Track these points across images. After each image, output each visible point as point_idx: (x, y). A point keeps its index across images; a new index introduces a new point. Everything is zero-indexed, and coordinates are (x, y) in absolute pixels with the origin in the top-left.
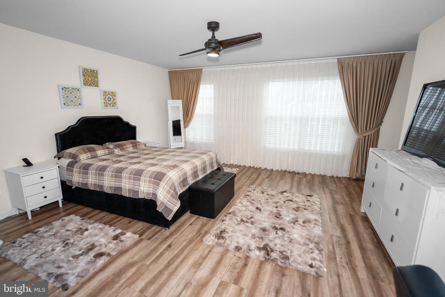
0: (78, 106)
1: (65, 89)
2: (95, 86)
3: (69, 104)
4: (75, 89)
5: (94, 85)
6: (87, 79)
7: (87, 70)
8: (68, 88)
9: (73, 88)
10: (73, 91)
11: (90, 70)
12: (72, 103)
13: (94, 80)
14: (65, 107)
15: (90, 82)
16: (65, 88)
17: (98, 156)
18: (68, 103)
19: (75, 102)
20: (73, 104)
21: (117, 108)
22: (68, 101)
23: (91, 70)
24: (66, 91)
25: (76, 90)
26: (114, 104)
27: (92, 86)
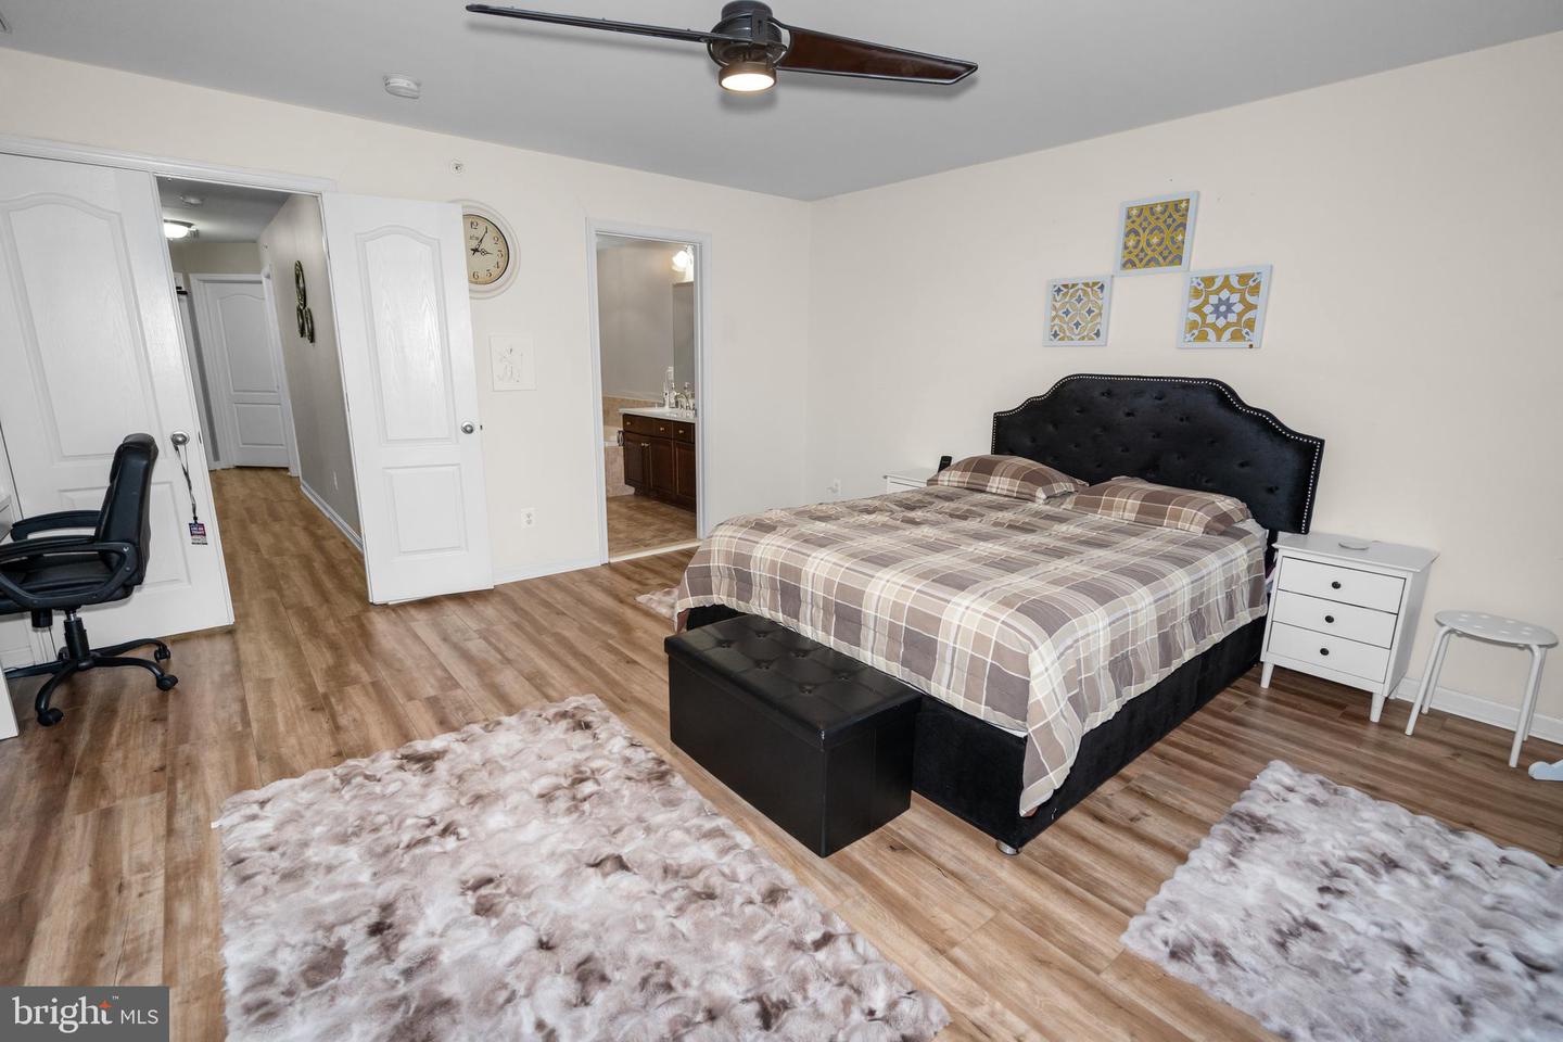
0: (1091, 339)
1: (1065, 290)
2: (1172, 263)
3: (1068, 334)
4: (1095, 284)
5: (1164, 258)
6: (1143, 244)
7: (1151, 208)
8: (1074, 286)
9: (1087, 285)
10: (1085, 292)
11: (1161, 204)
12: (1076, 332)
13: (1172, 238)
14: (1056, 342)
15: (1153, 251)
16: (1065, 286)
17: (988, 489)
18: (1064, 333)
19: (1084, 328)
20: (1079, 334)
21: (1251, 346)
22: (1065, 326)
23: (1166, 206)
24: (1065, 295)
25: (1095, 288)
26: (1243, 330)
27: (1159, 264)
